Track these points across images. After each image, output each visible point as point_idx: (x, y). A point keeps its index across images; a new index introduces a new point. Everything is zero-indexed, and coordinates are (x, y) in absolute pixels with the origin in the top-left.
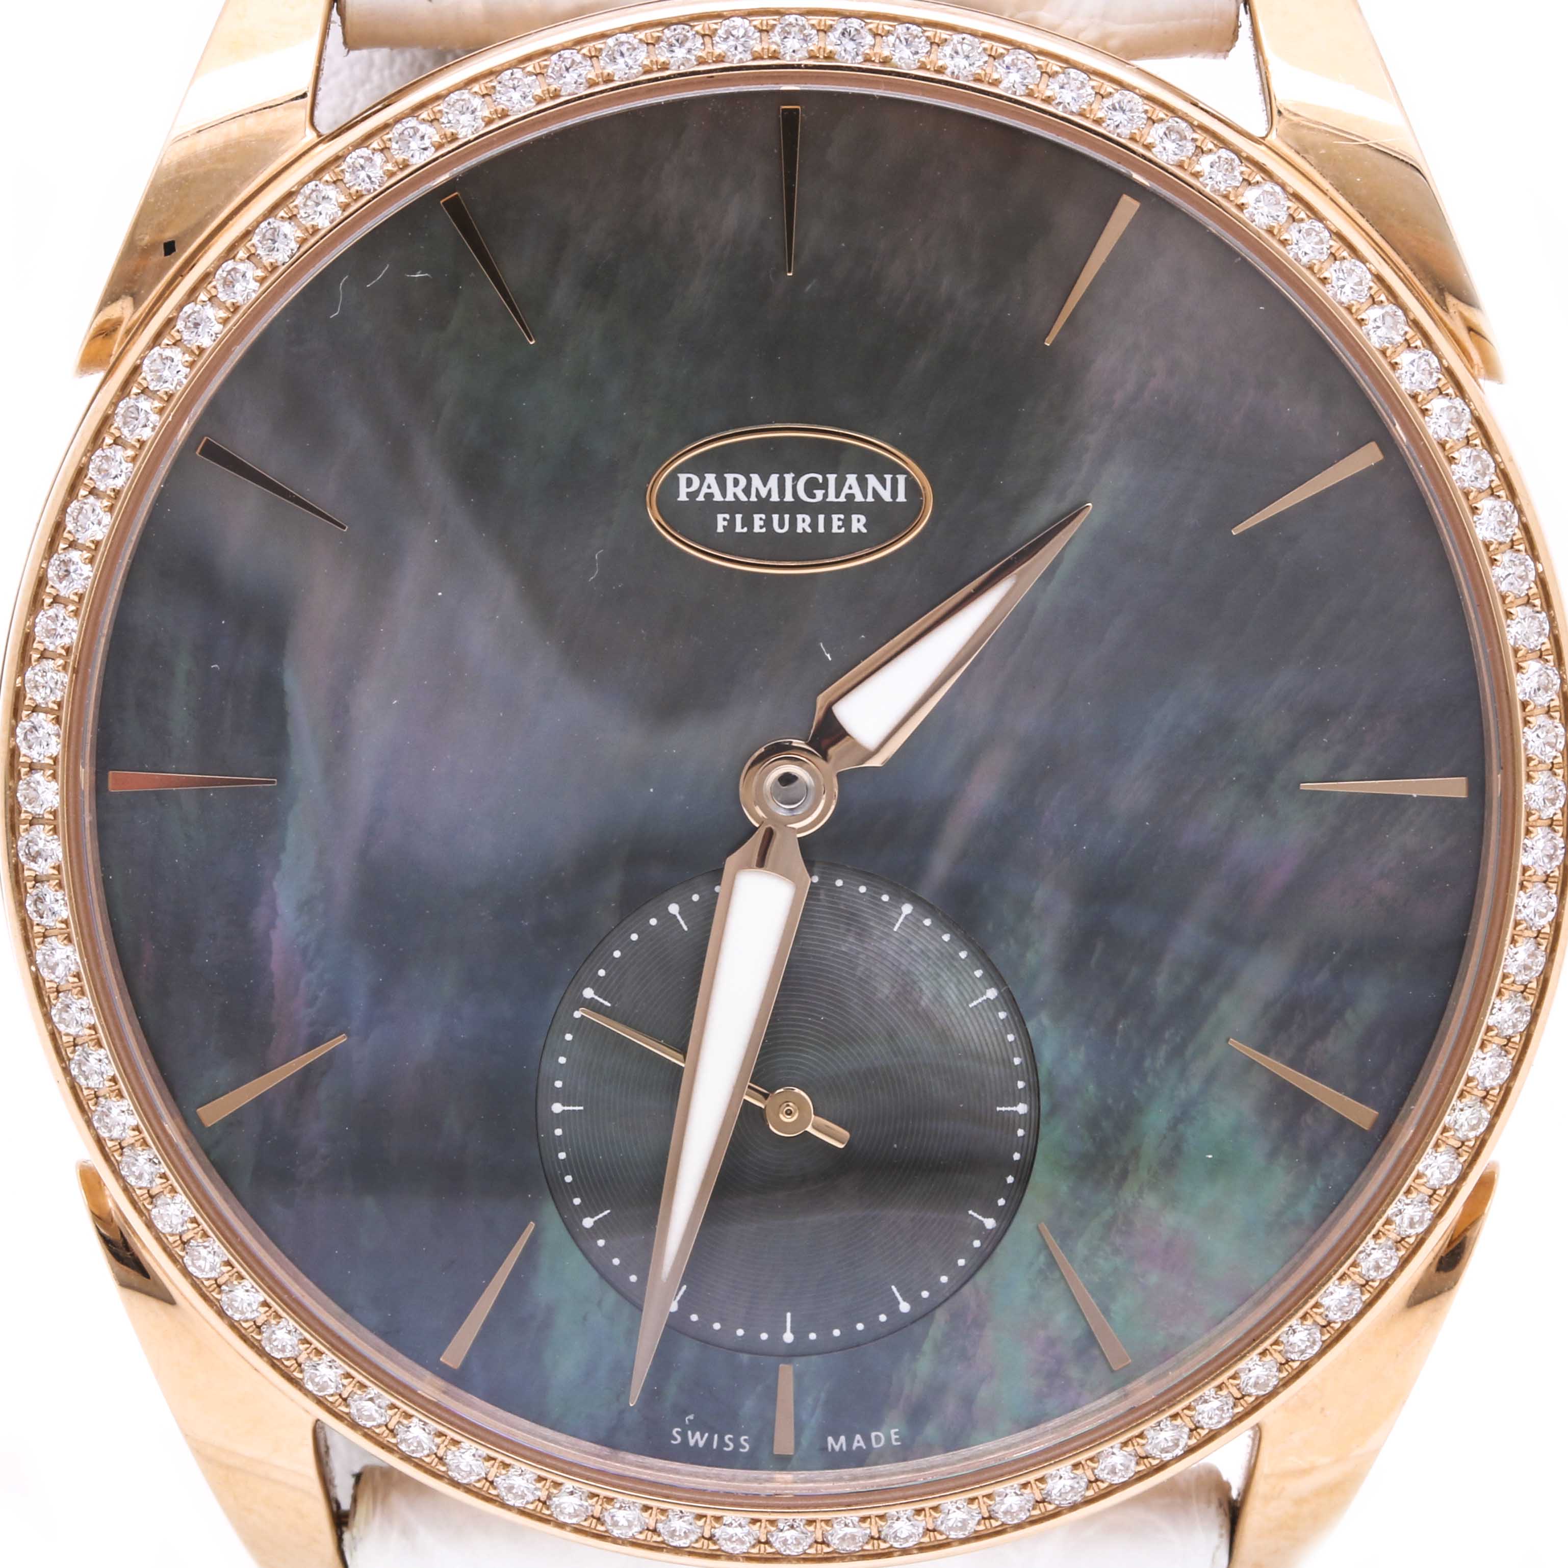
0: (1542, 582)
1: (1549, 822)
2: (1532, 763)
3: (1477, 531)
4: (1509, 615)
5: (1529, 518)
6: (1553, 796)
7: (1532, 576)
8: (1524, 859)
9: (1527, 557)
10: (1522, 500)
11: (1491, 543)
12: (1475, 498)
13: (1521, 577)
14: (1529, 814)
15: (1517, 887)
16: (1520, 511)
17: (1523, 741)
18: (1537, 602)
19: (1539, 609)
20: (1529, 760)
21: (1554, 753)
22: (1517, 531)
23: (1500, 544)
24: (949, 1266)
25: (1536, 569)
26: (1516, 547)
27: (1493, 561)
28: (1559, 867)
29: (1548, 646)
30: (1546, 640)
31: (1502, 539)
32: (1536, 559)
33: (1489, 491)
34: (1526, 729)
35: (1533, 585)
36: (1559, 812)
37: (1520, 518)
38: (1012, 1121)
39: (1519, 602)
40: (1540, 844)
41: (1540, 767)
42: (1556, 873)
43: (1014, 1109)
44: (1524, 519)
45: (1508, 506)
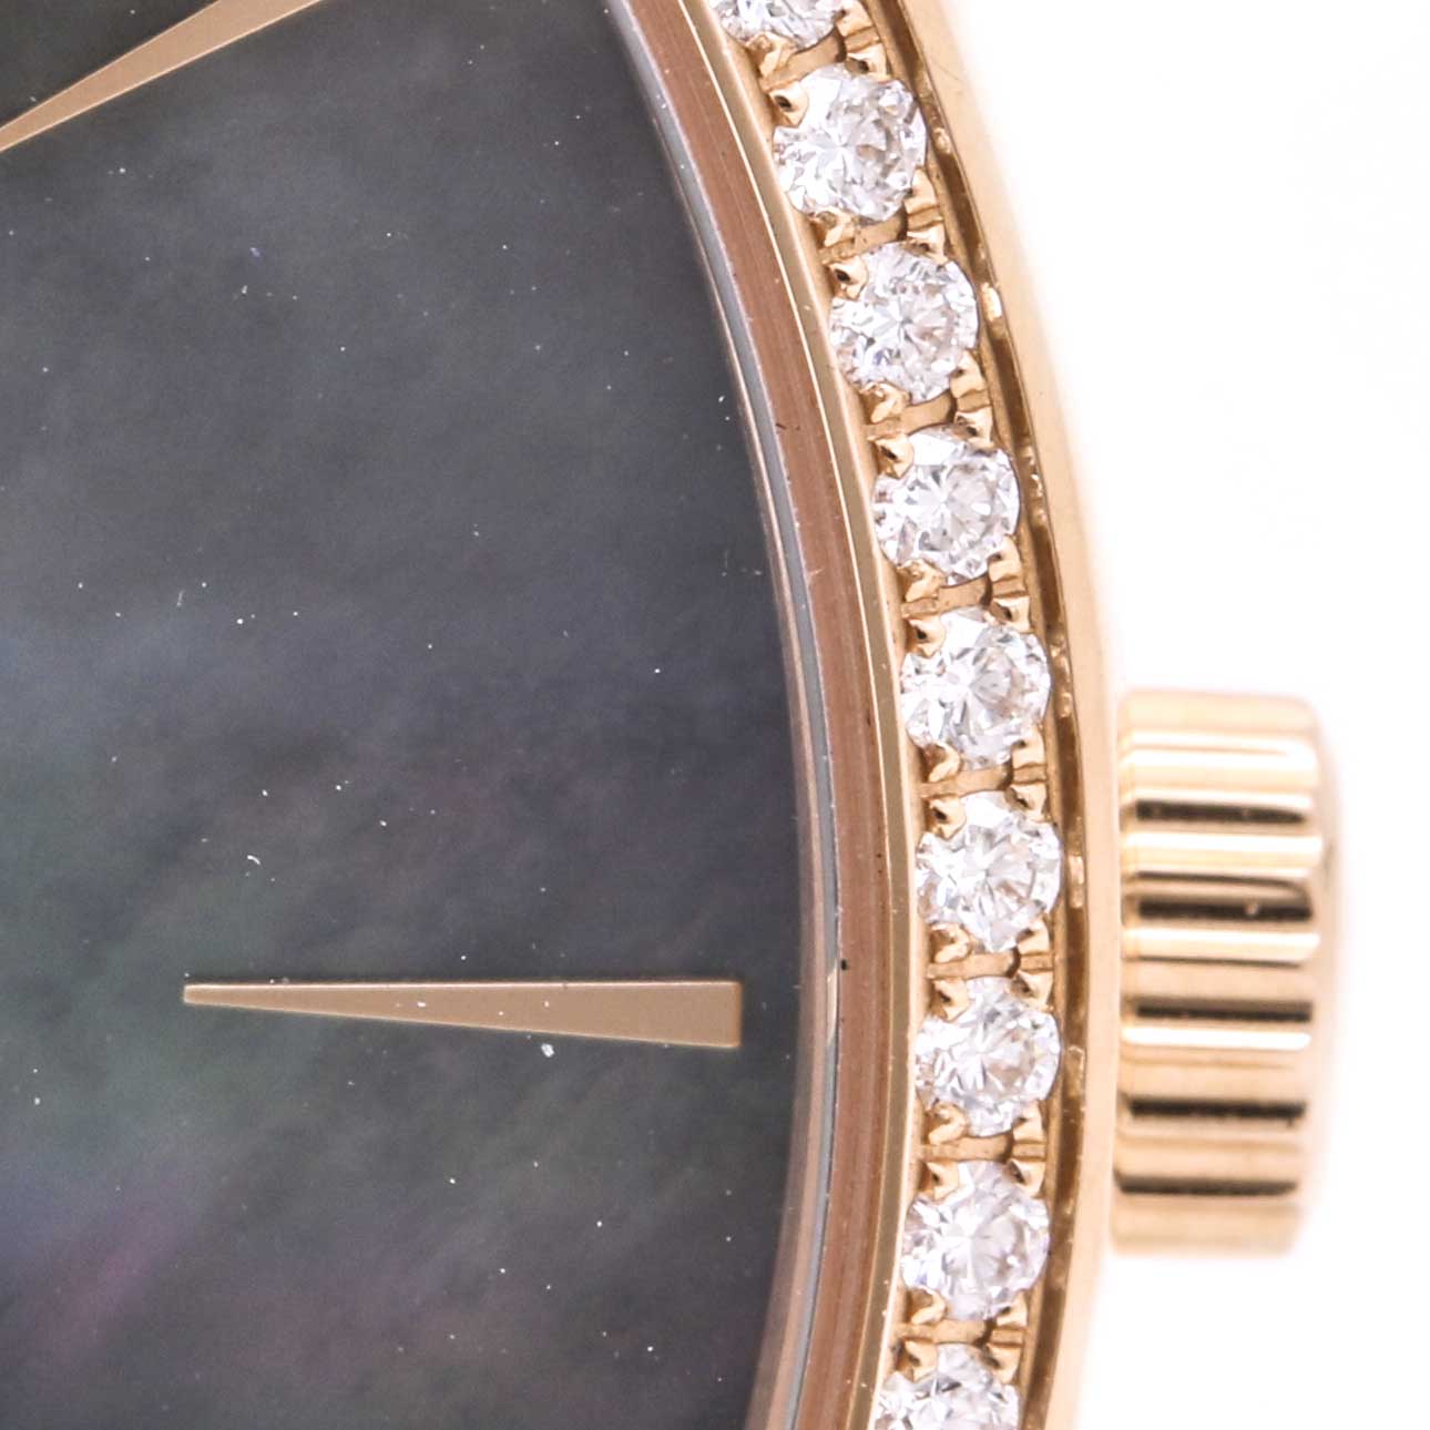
0: (998, 352)
1: (999, 1146)
2: (946, 954)
3: (783, 178)
4: (882, 458)
5: (961, 140)
6: (1013, 1061)
7: (967, 331)
8: (910, 1268)
9: (952, 268)
10: (939, 78)
11: (830, 221)
12: (782, 69)
13: (926, 334)
14: (931, 1121)
15: (885, 1358)
16: (929, 109)
17: (917, 879)
18: (981, 420)
19: (985, 442)
20: (936, 941)
21: (1023, 919)
22: (919, 180)
23: (864, 221)
25: (981, 310)
26: (917, 236)
27: (836, 281)
28: (1027, 1295)
29: (1011, 565)
30: (1006, 547)
31: (868, 209)
32: (979, 273)
33: (832, 48)
34: (929, 838)
35: (967, 362)
36: (1033, 1114)
37: (931, 137)
39: (920, 416)
40: (970, 1220)
41: (974, 964)
42: (1019, 1316)
44: (943, 141)
45: (896, 96)
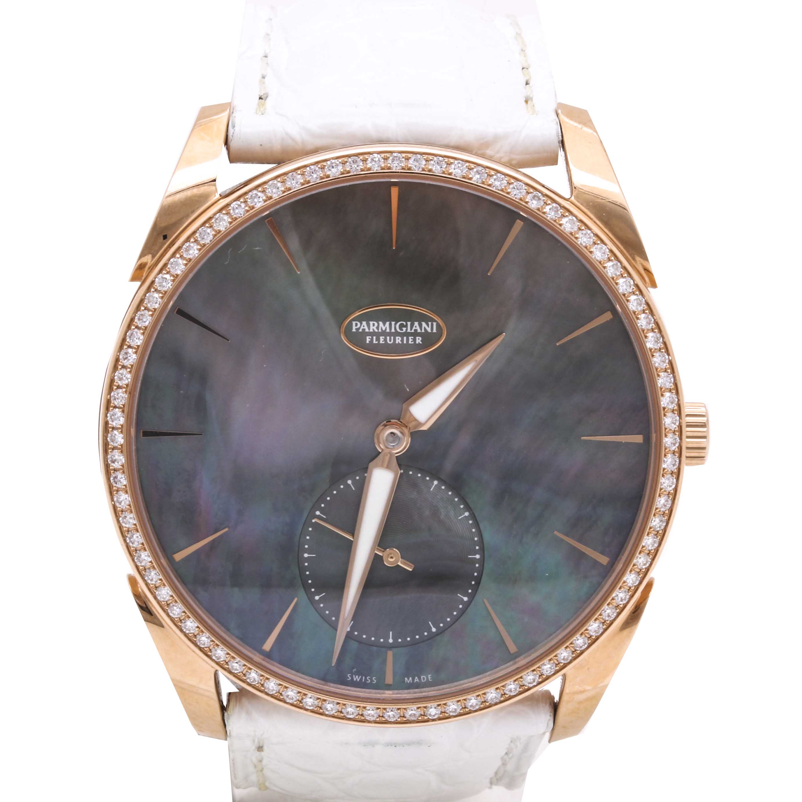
0: (671, 363)
1: (673, 452)
2: (667, 430)
3: (647, 344)
4: (658, 375)
5: (666, 340)
6: (674, 442)
7: (667, 361)
8: (664, 466)
9: (665, 354)
10: (663, 333)
11: (652, 349)
12: (646, 332)
13: (663, 362)
14: (666, 449)
15: (661, 476)
16: (663, 337)
17: (664, 422)
18: (669, 371)
19: (670, 373)
20: (666, 429)
21: (675, 426)
22: (662, 344)
23: (656, 349)
24: (451, 615)
25: (669, 358)
26: (661, 351)
27: (653, 356)
28: (676, 468)
29: (673, 387)
30: (672, 385)
31: (656, 347)
32: (669, 355)
33: (652, 330)
34: (665, 418)
35: (667, 364)
36: (677, 448)
37: (663, 340)
38: (475, 561)
39: (662, 371)
40: (670, 460)
41: (670, 432)
42: (676, 471)
43: (475, 556)
44: (664, 340)
45: (659, 335)
